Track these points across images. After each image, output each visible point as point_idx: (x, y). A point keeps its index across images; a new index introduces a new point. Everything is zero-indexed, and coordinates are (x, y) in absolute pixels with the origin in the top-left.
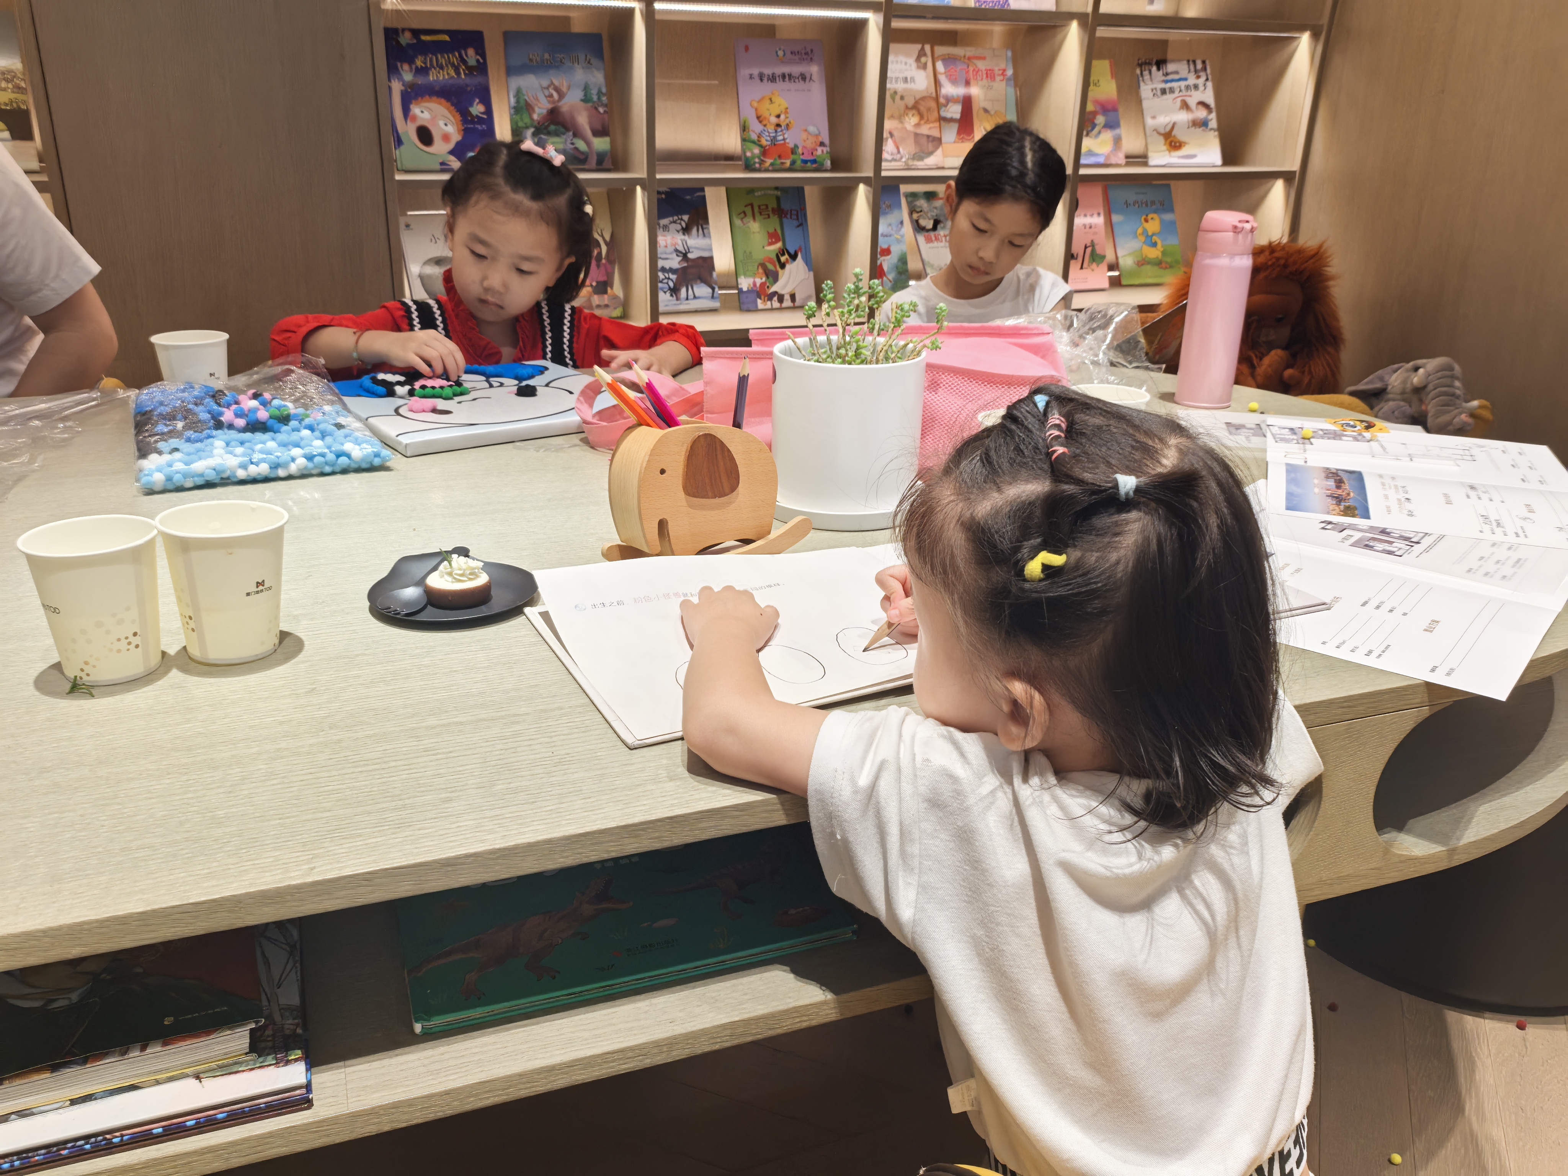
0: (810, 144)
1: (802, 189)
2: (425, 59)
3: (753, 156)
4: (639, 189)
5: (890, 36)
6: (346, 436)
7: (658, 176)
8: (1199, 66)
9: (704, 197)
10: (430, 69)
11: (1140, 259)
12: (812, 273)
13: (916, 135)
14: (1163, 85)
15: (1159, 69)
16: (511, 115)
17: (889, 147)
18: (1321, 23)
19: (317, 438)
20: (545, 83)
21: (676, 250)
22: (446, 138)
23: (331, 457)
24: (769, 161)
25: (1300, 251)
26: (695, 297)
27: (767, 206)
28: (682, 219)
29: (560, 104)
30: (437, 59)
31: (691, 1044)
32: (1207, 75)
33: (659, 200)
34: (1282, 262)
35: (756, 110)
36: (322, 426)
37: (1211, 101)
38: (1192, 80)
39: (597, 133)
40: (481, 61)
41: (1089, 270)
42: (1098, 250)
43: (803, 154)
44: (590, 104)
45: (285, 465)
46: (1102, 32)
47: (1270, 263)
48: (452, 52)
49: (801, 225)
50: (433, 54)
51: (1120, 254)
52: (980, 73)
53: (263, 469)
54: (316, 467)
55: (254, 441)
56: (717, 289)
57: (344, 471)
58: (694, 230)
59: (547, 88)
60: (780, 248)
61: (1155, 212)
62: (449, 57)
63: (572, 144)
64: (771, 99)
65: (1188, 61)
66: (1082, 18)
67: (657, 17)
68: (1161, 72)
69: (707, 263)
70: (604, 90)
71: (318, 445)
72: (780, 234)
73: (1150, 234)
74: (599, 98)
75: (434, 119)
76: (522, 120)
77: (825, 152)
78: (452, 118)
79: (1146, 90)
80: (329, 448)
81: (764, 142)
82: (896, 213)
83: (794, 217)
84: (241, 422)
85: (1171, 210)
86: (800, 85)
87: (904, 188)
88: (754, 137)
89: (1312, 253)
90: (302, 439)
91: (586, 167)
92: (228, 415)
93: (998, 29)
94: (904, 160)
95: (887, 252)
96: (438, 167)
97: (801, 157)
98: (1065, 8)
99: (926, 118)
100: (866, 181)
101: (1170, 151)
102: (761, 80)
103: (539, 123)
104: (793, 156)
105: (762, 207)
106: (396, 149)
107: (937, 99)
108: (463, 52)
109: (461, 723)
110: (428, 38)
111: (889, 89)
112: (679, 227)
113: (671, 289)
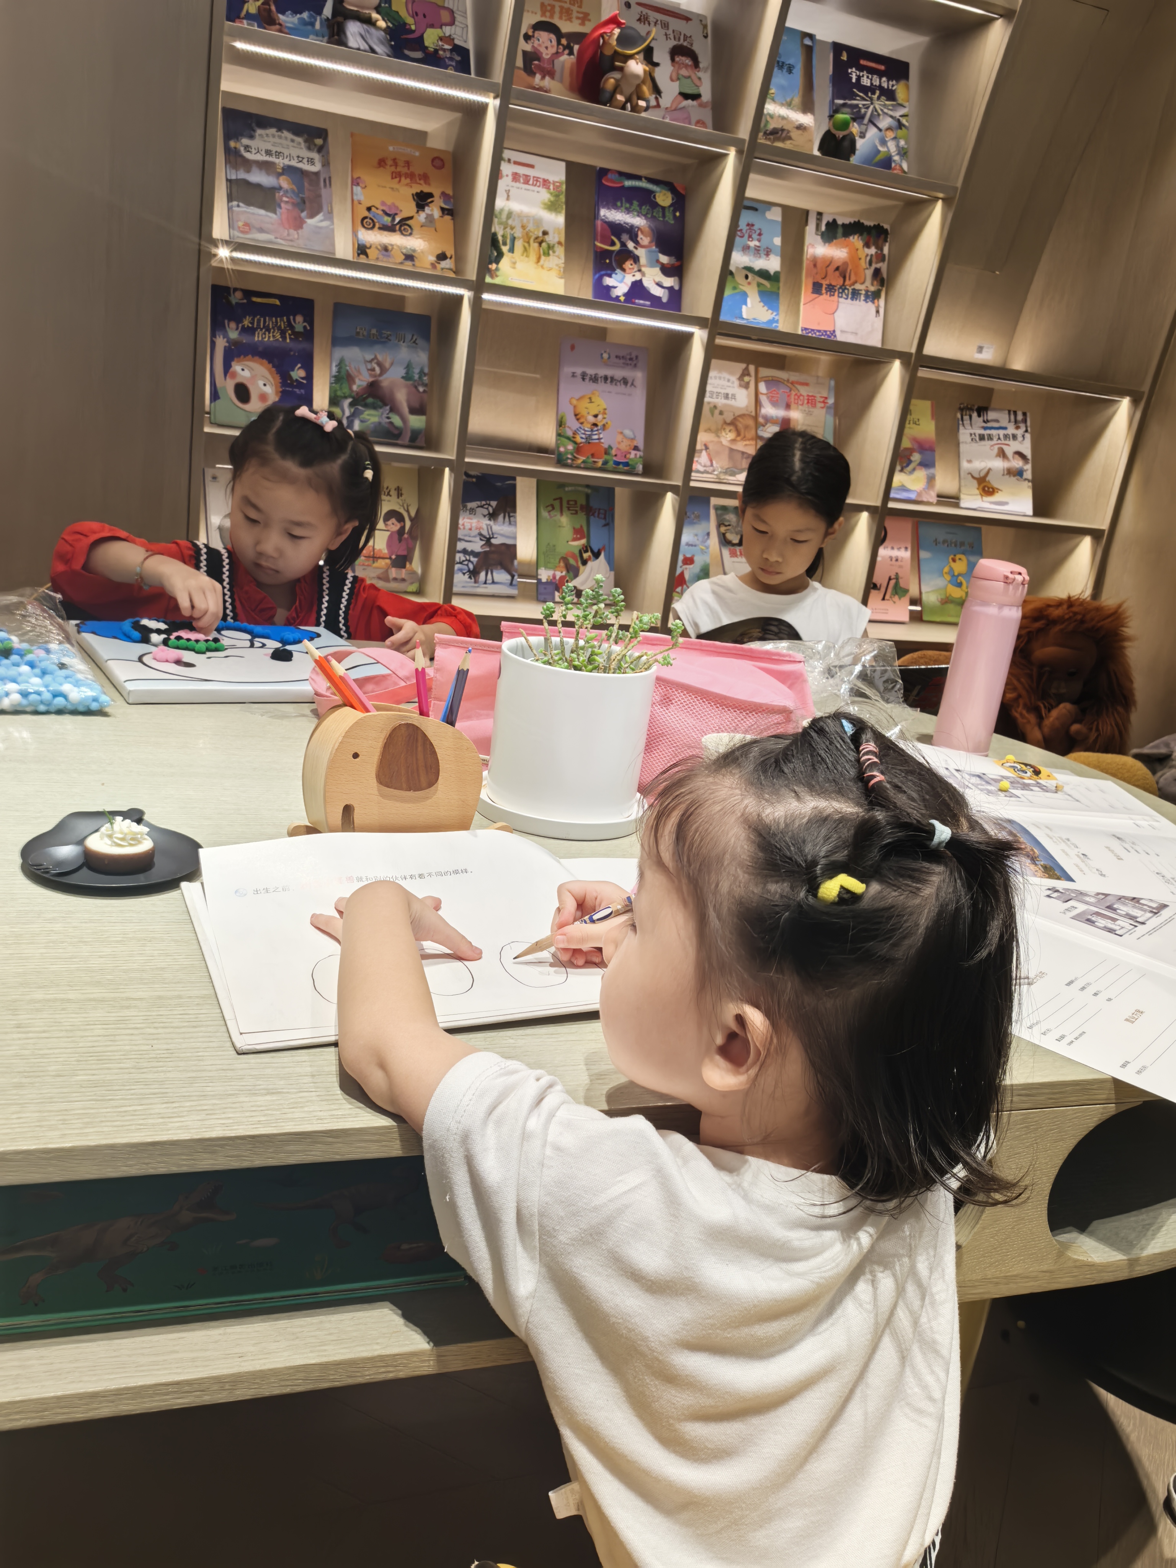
0: (624, 446)
1: (613, 489)
2: (253, 319)
3: (567, 452)
4: (447, 470)
5: (712, 352)
6: (66, 677)
7: (467, 460)
8: (1020, 417)
9: (514, 487)
10: (256, 329)
11: (943, 597)
12: (613, 573)
13: (731, 450)
14: (982, 432)
15: (979, 416)
16: (331, 383)
17: (701, 461)
18: (1142, 390)
19: (36, 676)
20: (369, 357)
21: (480, 534)
22: (263, 397)
23: (47, 696)
24: (582, 458)
25: (1098, 609)
26: (493, 582)
27: (576, 502)
28: (489, 505)
29: (381, 378)
30: (265, 322)
31: (257, 1383)
32: (1026, 427)
33: (466, 484)
34: (1079, 617)
35: (575, 407)
36: (43, 665)
37: (1028, 453)
38: (1011, 430)
39: (414, 411)
40: (309, 328)
41: (891, 602)
42: (902, 584)
43: (616, 455)
44: (411, 382)
46: (923, 373)
47: (1067, 617)
48: (281, 316)
49: (608, 524)
50: (261, 316)
51: (924, 590)
52: (801, 398)
54: (30, 705)
56: (516, 577)
57: (60, 712)
58: (501, 516)
59: (371, 361)
60: (583, 545)
61: (963, 553)
62: (277, 322)
63: (388, 418)
64: (590, 398)
65: (1009, 412)
66: (904, 357)
67: (484, 306)
68: (981, 419)
69: (511, 550)
70: (426, 370)
71: (35, 683)
72: (586, 531)
73: (956, 574)
74: (420, 378)
75: (253, 378)
76: (341, 389)
77: (638, 456)
78: (271, 379)
79: (964, 434)
80: (46, 686)
81: (578, 439)
82: (704, 524)
83: (602, 516)
85: (980, 553)
86: (621, 388)
87: (714, 501)
88: (570, 433)
89: (1111, 611)
90: (20, 674)
91: (399, 442)
93: (824, 358)
94: (716, 473)
95: (689, 561)
97: (615, 459)
98: (889, 346)
99: (742, 435)
100: (674, 489)
101: (982, 496)
102: (584, 379)
103: (357, 394)
104: (606, 457)
105: (571, 503)
106: (211, 402)
107: (756, 419)
108: (292, 317)
109: (69, 1001)
110: (259, 300)
111: (709, 403)
112: (486, 512)
113: (469, 571)
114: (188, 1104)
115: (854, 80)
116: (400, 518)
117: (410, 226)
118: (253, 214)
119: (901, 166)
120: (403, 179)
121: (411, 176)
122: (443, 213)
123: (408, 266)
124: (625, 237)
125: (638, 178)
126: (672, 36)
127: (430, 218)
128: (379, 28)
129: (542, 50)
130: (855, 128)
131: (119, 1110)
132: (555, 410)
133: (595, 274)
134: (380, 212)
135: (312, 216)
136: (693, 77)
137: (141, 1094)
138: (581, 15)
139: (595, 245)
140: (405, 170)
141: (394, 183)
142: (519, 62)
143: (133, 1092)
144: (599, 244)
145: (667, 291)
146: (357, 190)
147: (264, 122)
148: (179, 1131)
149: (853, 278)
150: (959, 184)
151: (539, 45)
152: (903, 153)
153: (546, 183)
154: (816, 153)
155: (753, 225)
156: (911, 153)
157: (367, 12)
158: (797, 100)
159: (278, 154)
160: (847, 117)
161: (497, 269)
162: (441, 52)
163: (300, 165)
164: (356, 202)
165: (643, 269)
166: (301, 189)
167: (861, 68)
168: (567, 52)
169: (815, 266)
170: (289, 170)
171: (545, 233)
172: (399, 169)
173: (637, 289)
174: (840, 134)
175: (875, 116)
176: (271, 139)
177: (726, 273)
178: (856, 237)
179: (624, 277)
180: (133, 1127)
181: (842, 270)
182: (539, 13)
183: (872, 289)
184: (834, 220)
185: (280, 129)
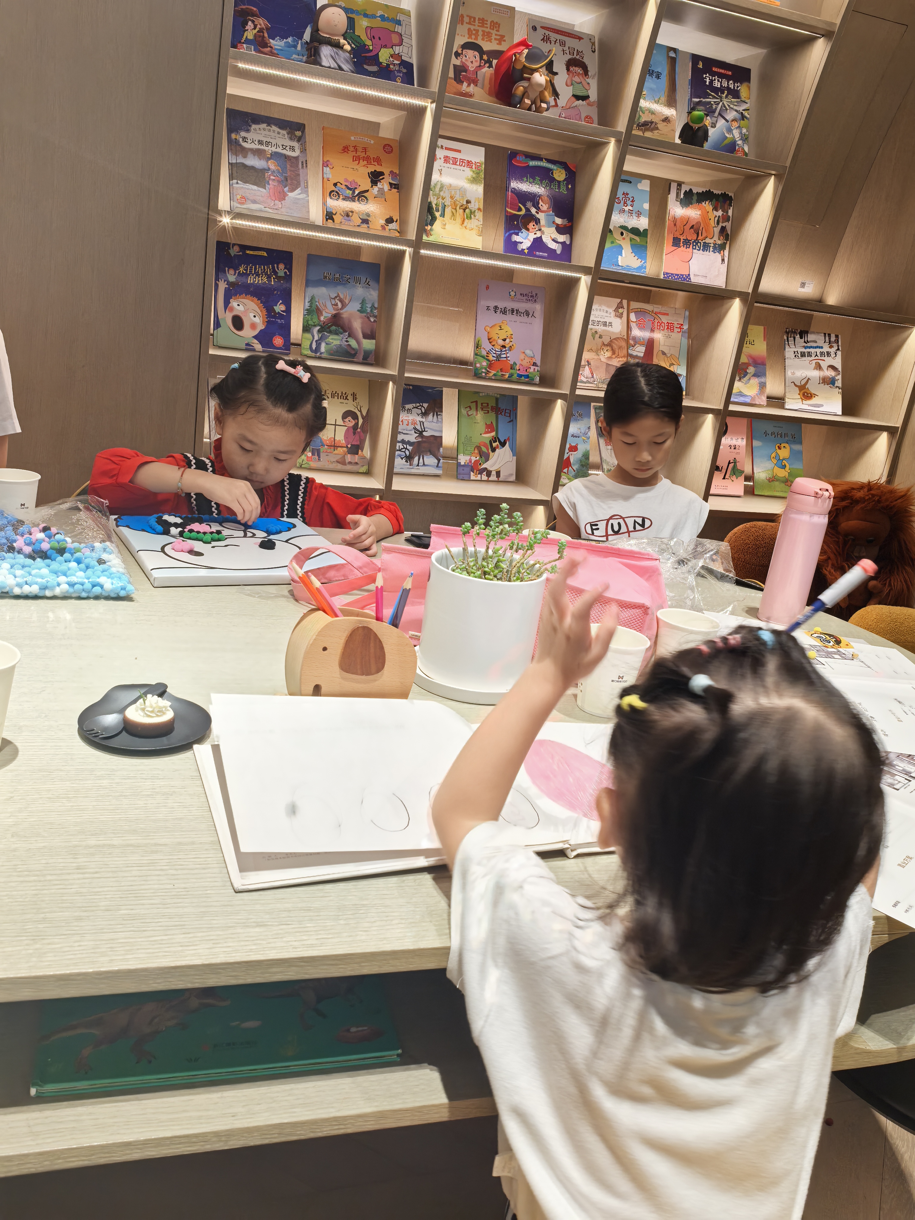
0: (525, 363)
1: (516, 396)
2: (247, 267)
3: (481, 368)
4: (391, 383)
5: (593, 292)
6: (104, 571)
7: (406, 375)
8: (833, 339)
9: (442, 394)
10: (249, 275)
11: (771, 476)
12: (515, 458)
13: (608, 365)
14: (803, 350)
15: (801, 338)
16: (304, 315)
17: (585, 372)
19: (81, 570)
20: (333, 295)
21: (415, 429)
22: (253, 326)
23: (88, 586)
25: (892, 492)
27: (488, 405)
28: (422, 406)
29: (342, 311)
30: (255, 269)
32: (838, 346)
33: (405, 390)
34: (877, 498)
36: (87, 561)
37: (839, 366)
38: (826, 349)
39: (366, 336)
40: (288, 273)
41: (730, 480)
42: (739, 466)
43: (519, 370)
44: (364, 314)
45: (52, 588)
46: (758, 307)
47: (867, 498)
48: (268, 265)
49: (512, 421)
50: (253, 265)
51: (755, 471)
52: (663, 324)
53: (34, 589)
54: (75, 592)
55: (33, 566)
57: (97, 598)
58: (431, 416)
59: (335, 298)
60: (493, 436)
61: (787, 443)
62: (264, 269)
63: (347, 341)
65: (825, 334)
66: (742, 295)
67: (421, 260)
68: (803, 340)
69: (438, 440)
70: (376, 306)
71: (79, 576)
72: (495, 426)
73: (781, 458)
74: (371, 311)
75: (246, 311)
76: (312, 319)
77: (536, 370)
78: (260, 313)
79: (789, 352)
80: (88, 578)
81: (491, 358)
82: (585, 420)
83: (507, 415)
84: (28, 550)
85: (800, 443)
86: (525, 319)
87: (594, 403)
88: (484, 353)
89: (902, 494)
90: (69, 569)
91: (355, 361)
92: (19, 543)
93: (681, 294)
94: (596, 383)
95: (574, 449)
96: (244, 347)
97: (518, 372)
98: (730, 288)
99: (617, 353)
100: (563, 396)
101: (802, 400)
102: (495, 311)
103: (324, 323)
104: (512, 371)
105: (484, 405)
106: (214, 330)
107: (629, 340)
108: (276, 266)
109: (113, 846)
110: (251, 252)
111: (591, 329)
112: (419, 412)
113: (406, 456)
114: (200, 934)
115: (707, 83)
116: (355, 416)
117: (366, 198)
118: (248, 189)
119: (743, 149)
120: (361, 161)
121: (367, 159)
122: (391, 187)
123: (363, 229)
124: (529, 204)
125: (539, 158)
126: (568, 52)
127: (381, 190)
128: (346, 51)
129: (469, 64)
130: (708, 121)
131: (150, 939)
132: (473, 337)
133: (505, 233)
134: (344, 187)
135: (292, 190)
136: (584, 82)
137: (166, 926)
138: (499, 37)
139: (507, 211)
140: (363, 155)
141: (355, 165)
142: (451, 74)
143: (160, 924)
144: (509, 210)
145: (560, 245)
146: (327, 170)
147: (257, 119)
148: (193, 958)
149: (704, 235)
150: (788, 164)
151: (466, 60)
152: (745, 139)
153: (469, 164)
154: (678, 141)
155: (627, 194)
156: (751, 139)
157: (337, 38)
158: (663, 99)
159: (268, 143)
160: (701, 113)
161: (431, 230)
162: (391, 66)
163: (284, 152)
164: (325, 179)
165: (543, 229)
166: (284, 169)
167: (713, 74)
168: (487, 65)
169: (675, 225)
170: (275, 156)
171: (468, 202)
172: (359, 154)
173: (538, 243)
174: (696, 126)
175: (724, 109)
176: (262, 132)
177: (606, 231)
178: (707, 202)
179: (528, 234)
180: (160, 954)
181: (696, 229)
182: (467, 36)
183: (719, 242)
184: (691, 190)
185: (269, 125)
